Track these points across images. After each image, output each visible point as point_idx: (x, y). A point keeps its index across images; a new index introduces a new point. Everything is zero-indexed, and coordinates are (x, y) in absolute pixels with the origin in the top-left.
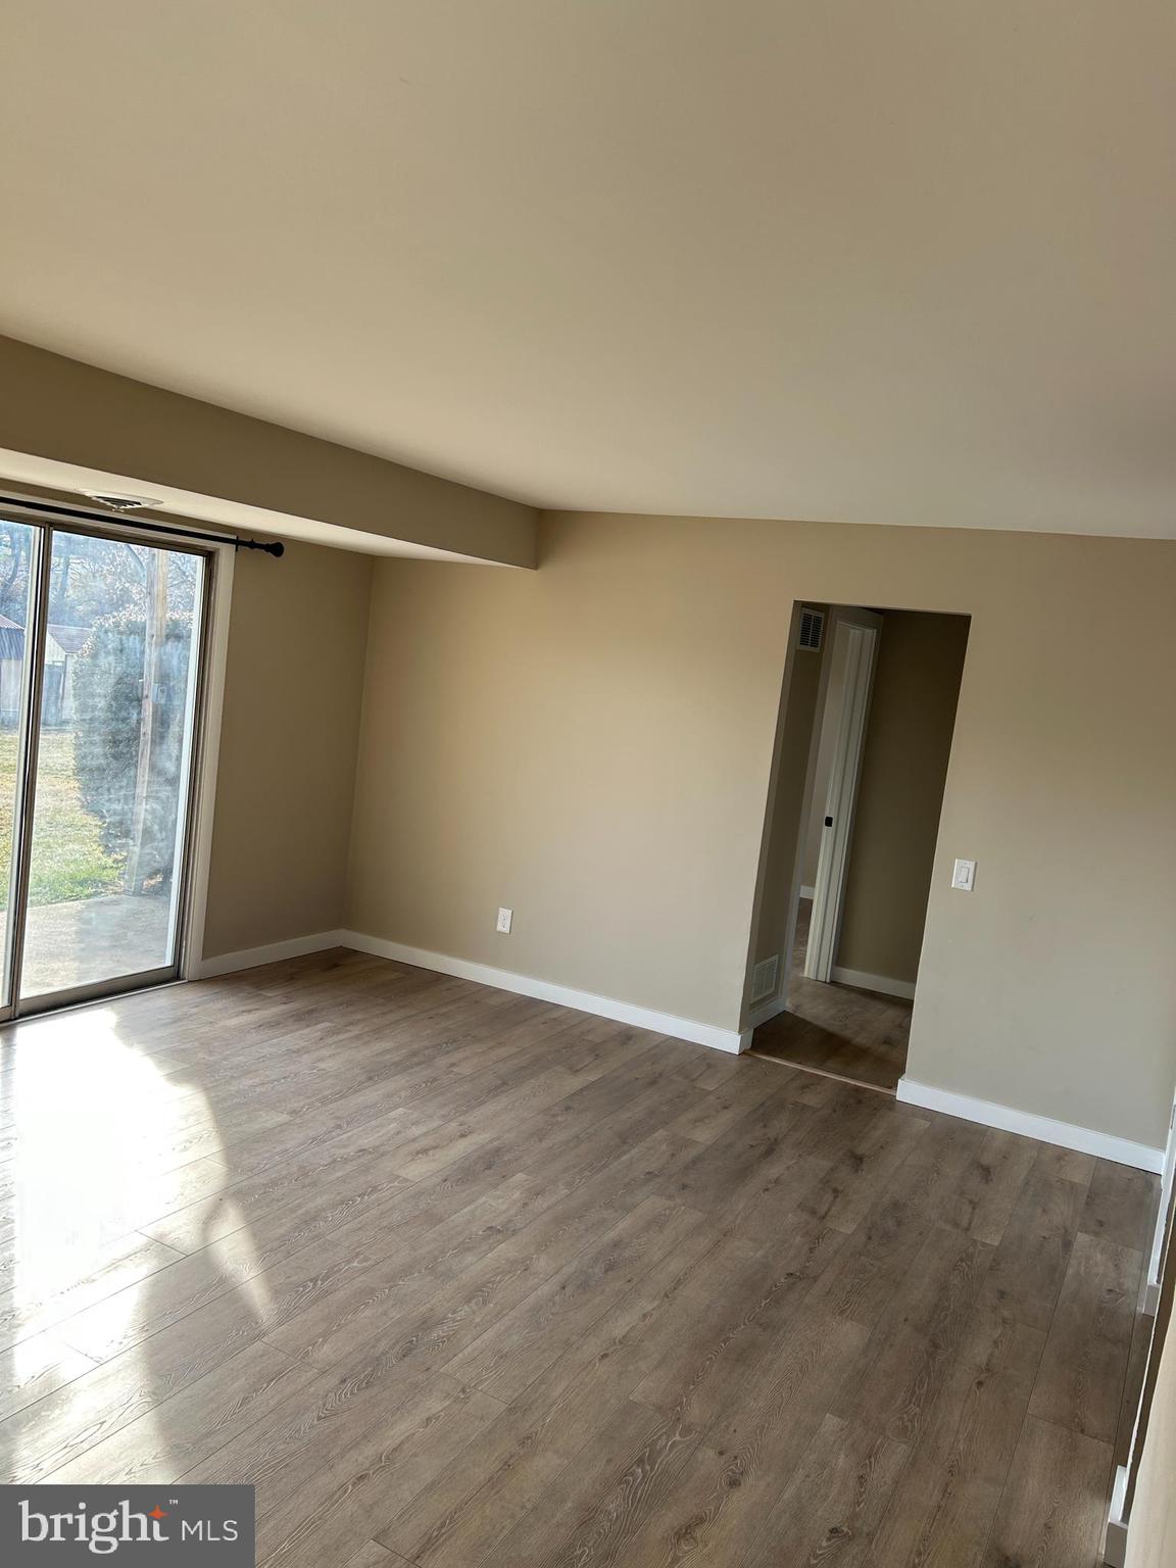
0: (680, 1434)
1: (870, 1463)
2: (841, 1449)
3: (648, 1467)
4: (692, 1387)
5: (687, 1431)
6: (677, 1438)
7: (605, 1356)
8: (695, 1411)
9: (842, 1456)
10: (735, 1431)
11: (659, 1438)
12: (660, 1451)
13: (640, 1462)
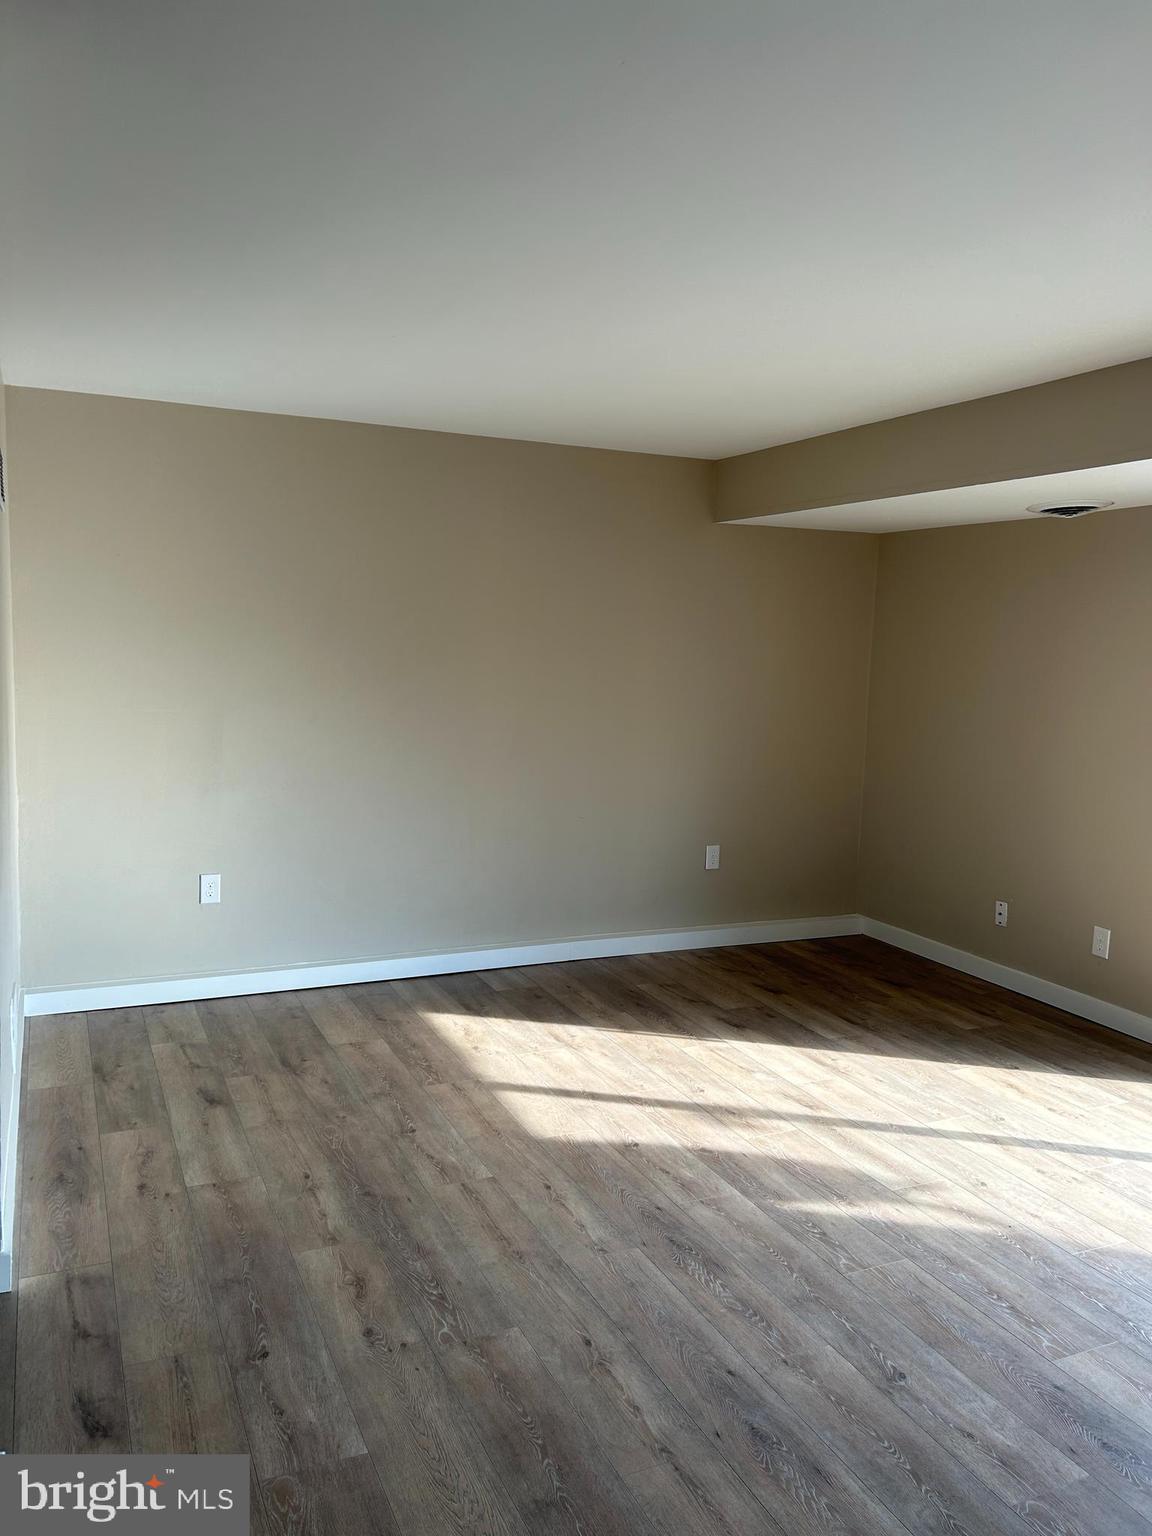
0: (446, 1333)
1: (285, 1433)
2: (322, 1424)
3: (433, 1298)
4: (495, 1376)
5: (446, 1339)
6: (445, 1330)
7: (588, 1343)
8: (462, 1360)
9: (314, 1420)
10: (417, 1369)
11: (455, 1320)
12: (442, 1314)
13: (442, 1297)
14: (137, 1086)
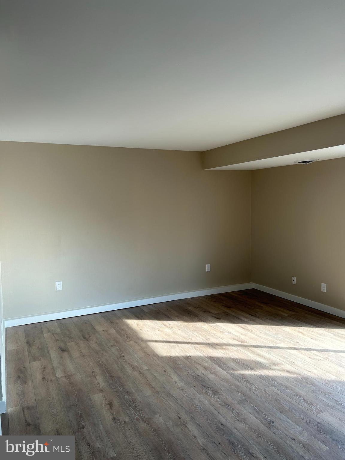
0: (138, 418)
1: (91, 451)
2: (102, 448)
3: (133, 407)
4: (153, 430)
5: (137, 419)
6: (137, 417)
8: (142, 425)
9: (99, 447)
10: (129, 429)
11: (140, 413)
12: (136, 412)
13: (135, 407)
14: (40, 347)
